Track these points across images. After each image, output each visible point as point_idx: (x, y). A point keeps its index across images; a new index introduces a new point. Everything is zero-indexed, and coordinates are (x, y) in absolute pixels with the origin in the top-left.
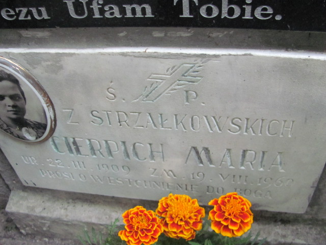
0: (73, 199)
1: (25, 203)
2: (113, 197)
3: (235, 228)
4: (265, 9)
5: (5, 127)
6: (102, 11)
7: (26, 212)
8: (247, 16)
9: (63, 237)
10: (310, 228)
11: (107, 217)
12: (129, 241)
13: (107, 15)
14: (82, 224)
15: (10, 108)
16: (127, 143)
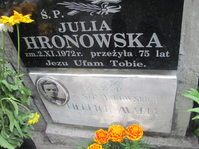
0: (74, 128)
1: (54, 130)
2: (91, 127)
3: (135, 137)
4: (140, 64)
5: (49, 100)
6: (86, 64)
7: (54, 133)
8: (135, 66)
9: (70, 145)
10: (175, 139)
11: (89, 135)
12: (97, 142)
13: (88, 65)
14: (78, 138)
15: (52, 93)
16: (97, 106)
